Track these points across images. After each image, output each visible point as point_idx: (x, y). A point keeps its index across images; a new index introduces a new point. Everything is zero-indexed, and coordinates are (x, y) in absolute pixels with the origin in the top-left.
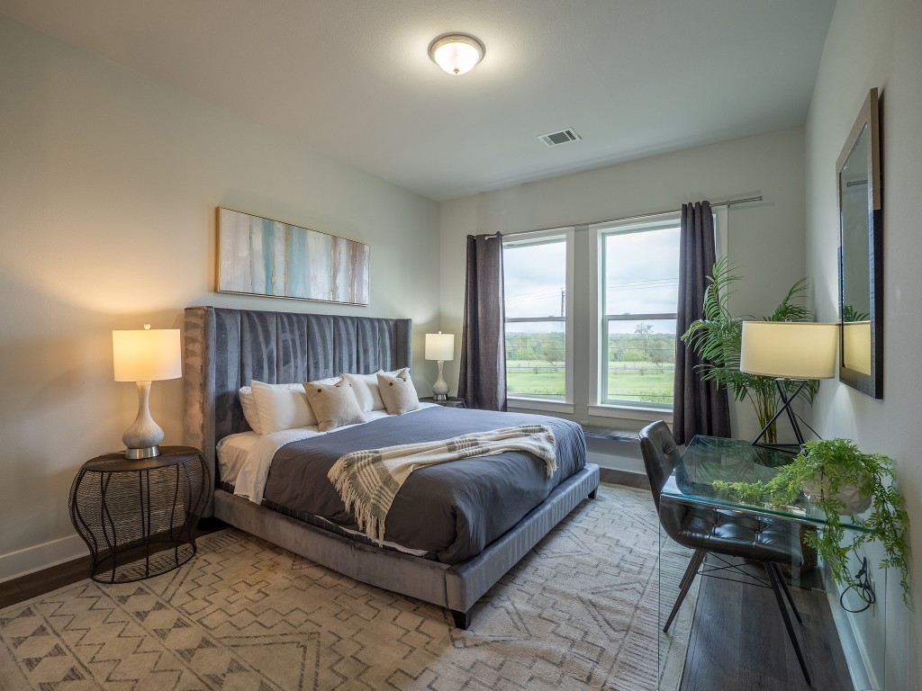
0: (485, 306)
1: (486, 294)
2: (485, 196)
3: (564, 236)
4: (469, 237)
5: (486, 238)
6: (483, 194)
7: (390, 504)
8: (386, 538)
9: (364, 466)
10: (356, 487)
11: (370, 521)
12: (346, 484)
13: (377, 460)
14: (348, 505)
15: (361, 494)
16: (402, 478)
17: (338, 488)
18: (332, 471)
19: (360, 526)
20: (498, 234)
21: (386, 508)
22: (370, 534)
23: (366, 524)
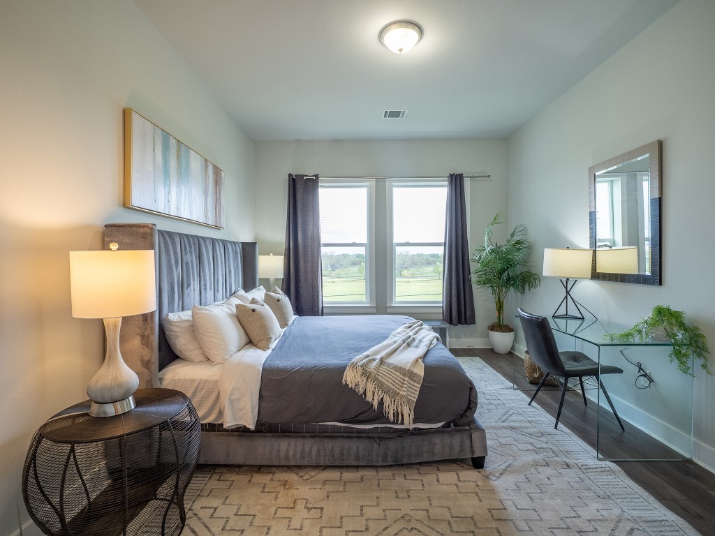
0: (305, 233)
1: (305, 223)
2: (302, 144)
3: (368, 184)
4: (290, 175)
5: (305, 178)
6: (299, 141)
7: (418, 393)
8: (415, 421)
9: (378, 368)
10: (380, 385)
11: (406, 410)
12: (371, 386)
13: (382, 361)
14: (375, 404)
15: (387, 391)
16: (420, 371)
17: (361, 391)
18: (350, 378)
19: (391, 417)
20: (317, 176)
21: (414, 397)
22: (406, 421)
23: (396, 414)
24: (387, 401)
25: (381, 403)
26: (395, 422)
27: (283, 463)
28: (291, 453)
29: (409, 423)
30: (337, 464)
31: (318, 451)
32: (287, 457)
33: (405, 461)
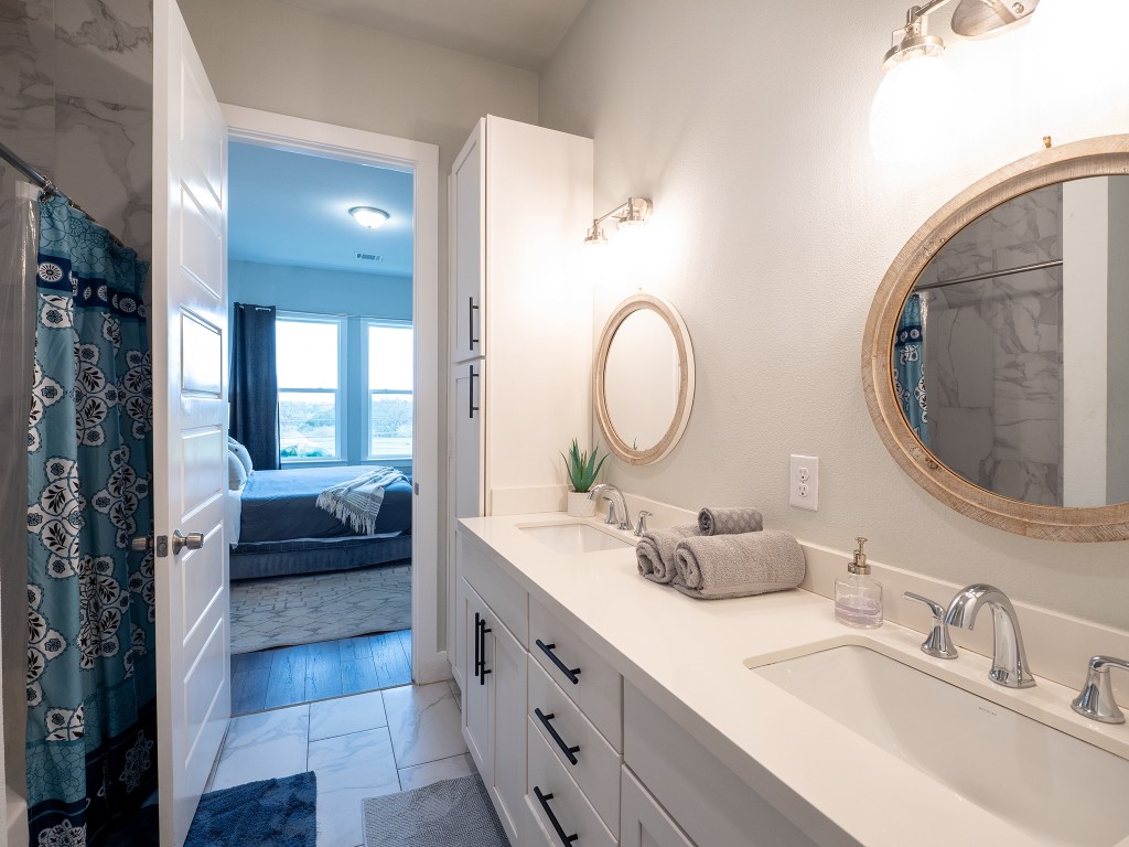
3: (339, 321)
4: (237, 304)
5: (257, 309)
6: (248, 263)
7: (378, 510)
8: (376, 533)
9: (346, 494)
10: (348, 506)
11: (368, 523)
12: (340, 507)
13: (349, 490)
14: (344, 520)
15: (354, 510)
16: (381, 494)
17: (332, 510)
18: (322, 502)
19: (357, 529)
20: (273, 308)
21: (376, 513)
22: (369, 531)
23: (361, 527)
24: (353, 517)
25: (349, 519)
26: (359, 534)
27: (263, 575)
28: (270, 566)
29: (372, 535)
30: (311, 571)
31: (295, 561)
32: (266, 570)
33: (369, 563)
